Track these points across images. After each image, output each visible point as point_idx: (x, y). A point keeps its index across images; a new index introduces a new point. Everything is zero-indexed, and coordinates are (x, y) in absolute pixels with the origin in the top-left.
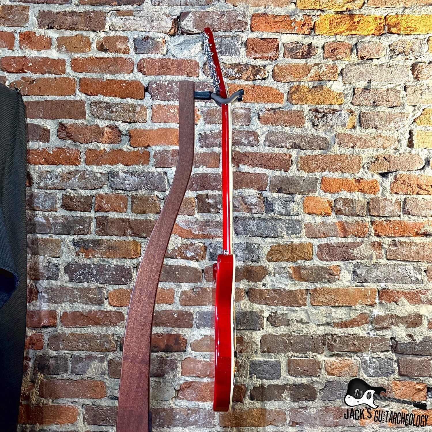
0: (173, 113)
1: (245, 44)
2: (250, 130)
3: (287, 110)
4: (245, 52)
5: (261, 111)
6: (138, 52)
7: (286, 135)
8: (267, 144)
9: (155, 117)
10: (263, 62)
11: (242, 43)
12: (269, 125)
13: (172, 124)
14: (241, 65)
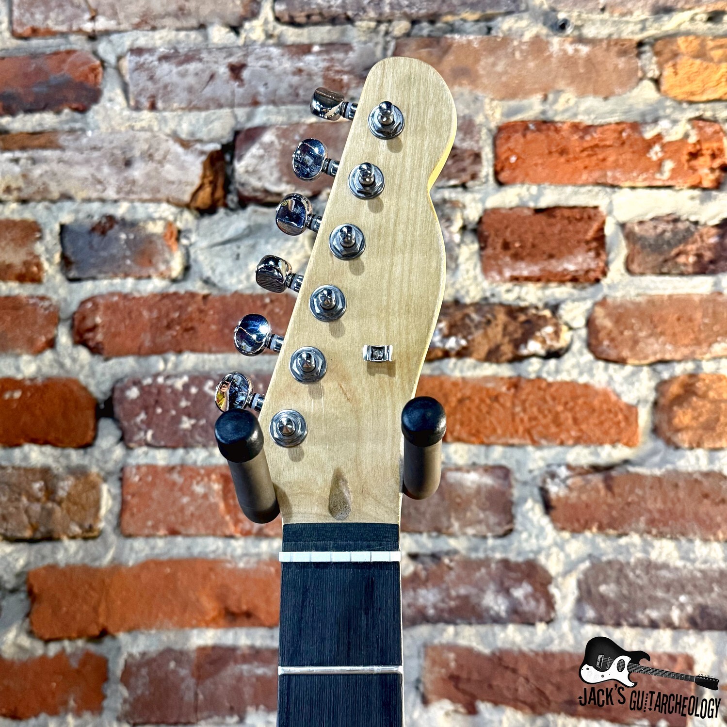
0: (205, 496)
1: (475, 231)
2: (513, 557)
3: (657, 472)
4: (476, 258)
5: (553, 476)
6: (73, 274)
7: (664, 573)
8: (591, 613)
9: (132, 515)
10: (548, 292)
11: (464, 228)
12: (588, 534)
13: (200, 541)
14: (465, 306)
